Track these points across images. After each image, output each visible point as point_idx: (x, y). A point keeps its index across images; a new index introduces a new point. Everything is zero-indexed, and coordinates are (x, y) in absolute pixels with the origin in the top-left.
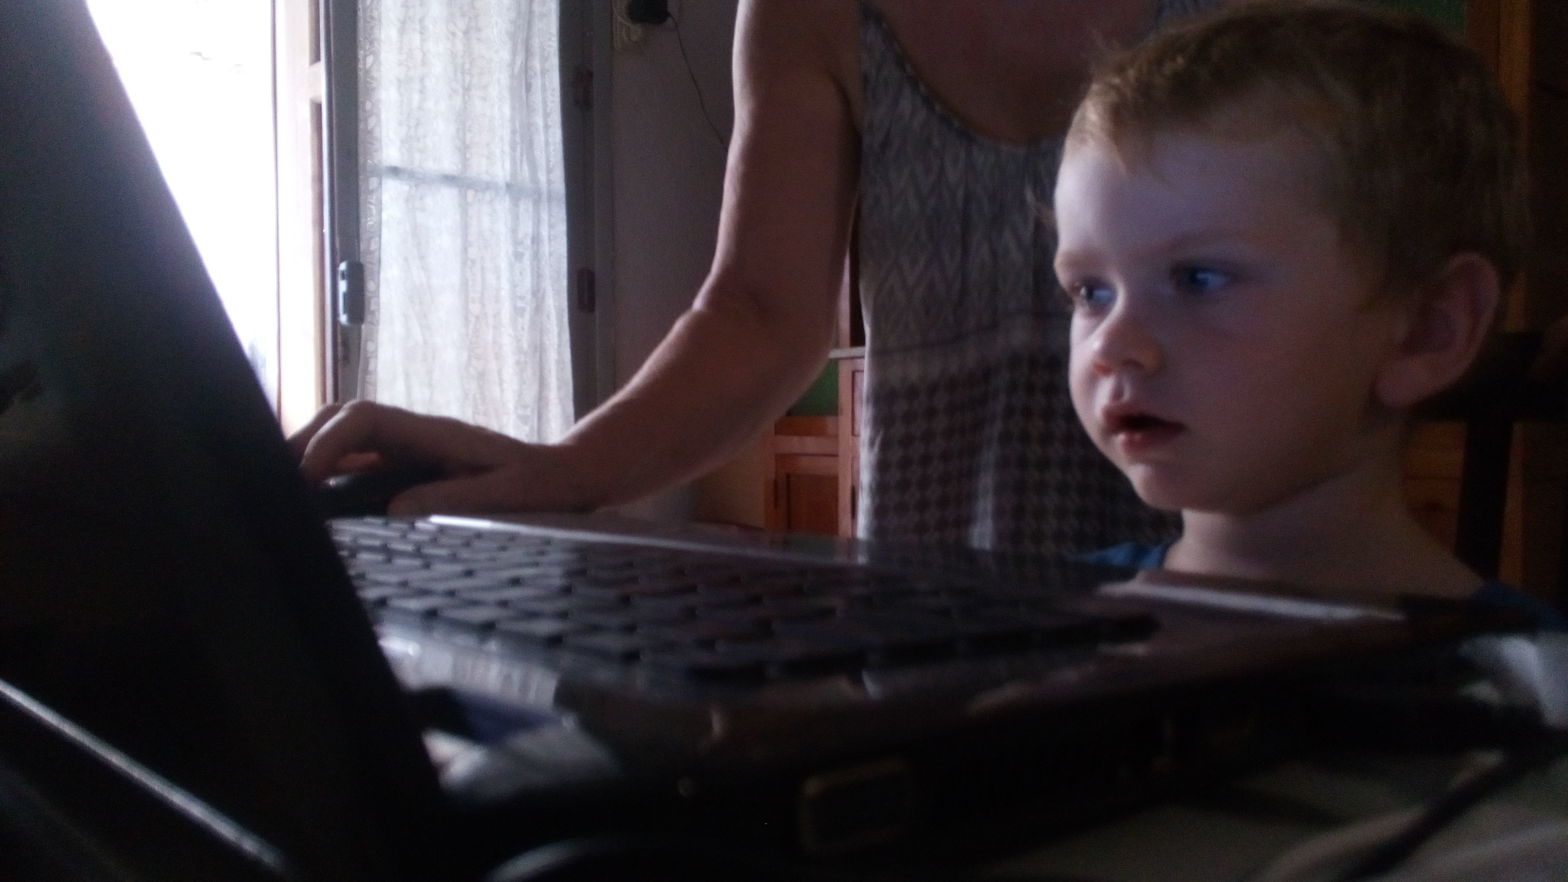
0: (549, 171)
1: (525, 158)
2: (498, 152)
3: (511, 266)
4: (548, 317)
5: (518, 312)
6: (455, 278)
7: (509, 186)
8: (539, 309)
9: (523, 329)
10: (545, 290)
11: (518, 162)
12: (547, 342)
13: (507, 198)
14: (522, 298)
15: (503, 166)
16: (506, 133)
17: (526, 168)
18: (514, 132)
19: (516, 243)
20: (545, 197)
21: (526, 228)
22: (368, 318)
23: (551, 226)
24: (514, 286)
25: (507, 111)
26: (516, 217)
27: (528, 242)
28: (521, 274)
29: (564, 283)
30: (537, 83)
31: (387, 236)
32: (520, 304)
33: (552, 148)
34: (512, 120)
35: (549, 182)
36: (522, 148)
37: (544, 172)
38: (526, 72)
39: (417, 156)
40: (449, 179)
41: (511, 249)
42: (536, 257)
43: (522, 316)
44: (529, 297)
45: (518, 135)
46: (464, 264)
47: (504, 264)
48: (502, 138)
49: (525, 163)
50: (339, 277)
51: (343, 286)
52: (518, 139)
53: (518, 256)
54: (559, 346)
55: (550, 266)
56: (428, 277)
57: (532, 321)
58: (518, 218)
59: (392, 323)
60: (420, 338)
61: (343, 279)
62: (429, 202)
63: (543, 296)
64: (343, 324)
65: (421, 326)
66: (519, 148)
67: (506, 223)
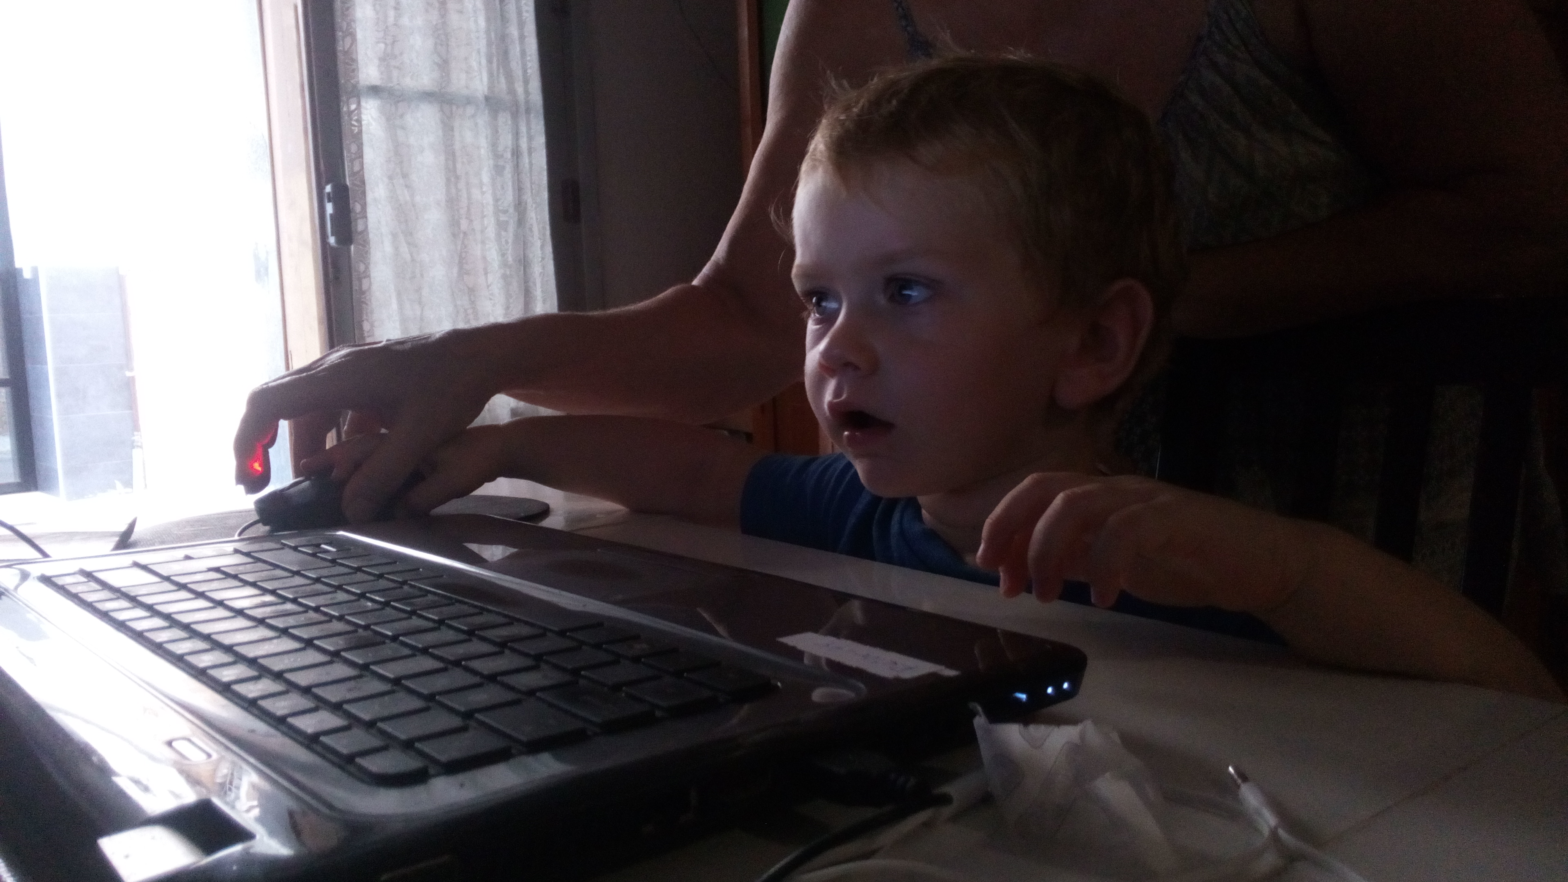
0: (526, 82)
1: (501, 71)
2: (474, 64)
3: (493, 179)
4: (531, 230)
5: (501, 226)
6: (439, 194)
7: (487, 99)
8: (521, 221)
9: (507, 242)
10: (526, 204)
11: (495, 73)
12: (531, 256)
13: (487, 112)
14: (505, 212)
15: (481, 80)
16: (483, 44)
17: (503, 80)
18: (489, 44)
19: (497, 156)
20: (522, 109)
21: (506, 140)
22: (357, 239)
23: (530, 138)
24: (496, 200)
25: (482, 22)
26: (495, 131)
27: (509, 155)
28: (503, 188)
29: (545, 195)
31: (369, 155)
32: (503, 218)
33: (529, 58)
34: (488, 32)
35: (527, 92)
36: (498, 60)
37: (521, 83)
39: (395, 73)
40: (428, 96)
41: (491, 162)
42: (517, 168)
43: (506, 230)
44: (511, 210)
45: (494, 47)
46: (448, 180)
47: (486, 178)
48: (479, 52)
49: (501, 75)
50: (326, 200)
51: (329, 208)
52: (494, 51)
53: (498, 170)
54: (543, 259)
55: (531, 179)
56: (412, 196)
57: (516, 236)
58: (497, 132)
59: (382, 243)
60: (408, 257)
61: (329, 201)
62: (409, 119)
63: (525, 209)
64: (332, 245)
65: (409, 244)
66: (495, 60)
67: (487, 138)
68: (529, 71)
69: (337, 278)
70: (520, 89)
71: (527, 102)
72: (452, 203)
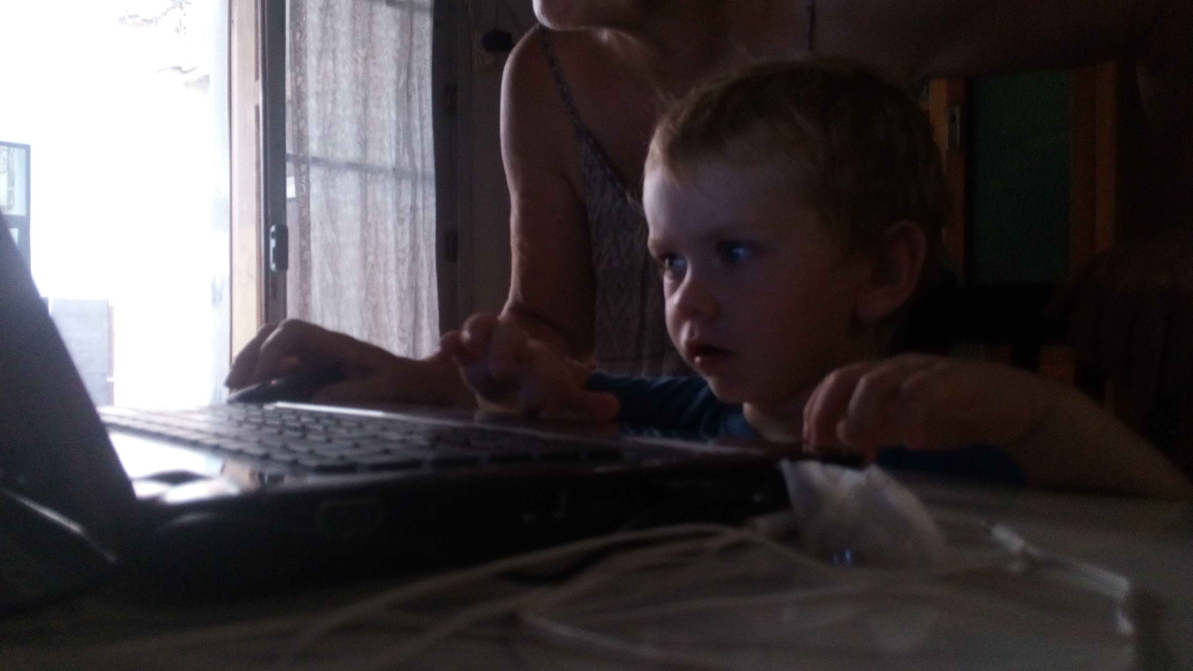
0: (423, 158)
1: (406, 149)
2: (387, 145)
3: (396, 228)
4: (422, 266)
5: (400, 261)
6: (356, 237)
7: (394, 170)
8: (415, 258)
9: (403, 273)
10: (419, 246)
11: (401, 151)
12: (421, 284)
13: (393, 179)
14: (403, 251)
15: (391, 155)
16: (393, 131)
17: (406, 157)
18: (398, 130)
19: (399, 211)
20: (420, 178)
21: (406, 200)
23: (424, 198)
24: (397, 242)
25: (393, 115)
26: (399, 193)
27: (408, 210)
29: (433, 240)
30: (415, 96)
32: (401, 255)
33: (426, 142)
34: (397, 122)
35: (423, 166)
36: (404, 143)
37: (420, 159)
38: (408, 87)
39: (330, 149)
40: (351, 166)
41: (395, 215)
42: (413, 221)
43: (403, 264)
44: (408, 250)
45: (401, 133)
46: (362, 227)
47: (390, 225)
48: (390, 135)
49: (406, 153)
50: (271, 237)
51: (273, 243)
52: (401, 136)
53: (400, 221)
54: (430, 286)
55: (424, 228)
56: (338, 236)
57: (410, 268)
58: (400, 193)
60: (331, 281)
61: (273, 238)
62: (338, 181)
63: (419, 249)
64: (272, 270)
66: (402, 142)
67: (392, 197)
68: (426, 151)
70: (419, 164)
71: (423, 173)
72: (364, 243)
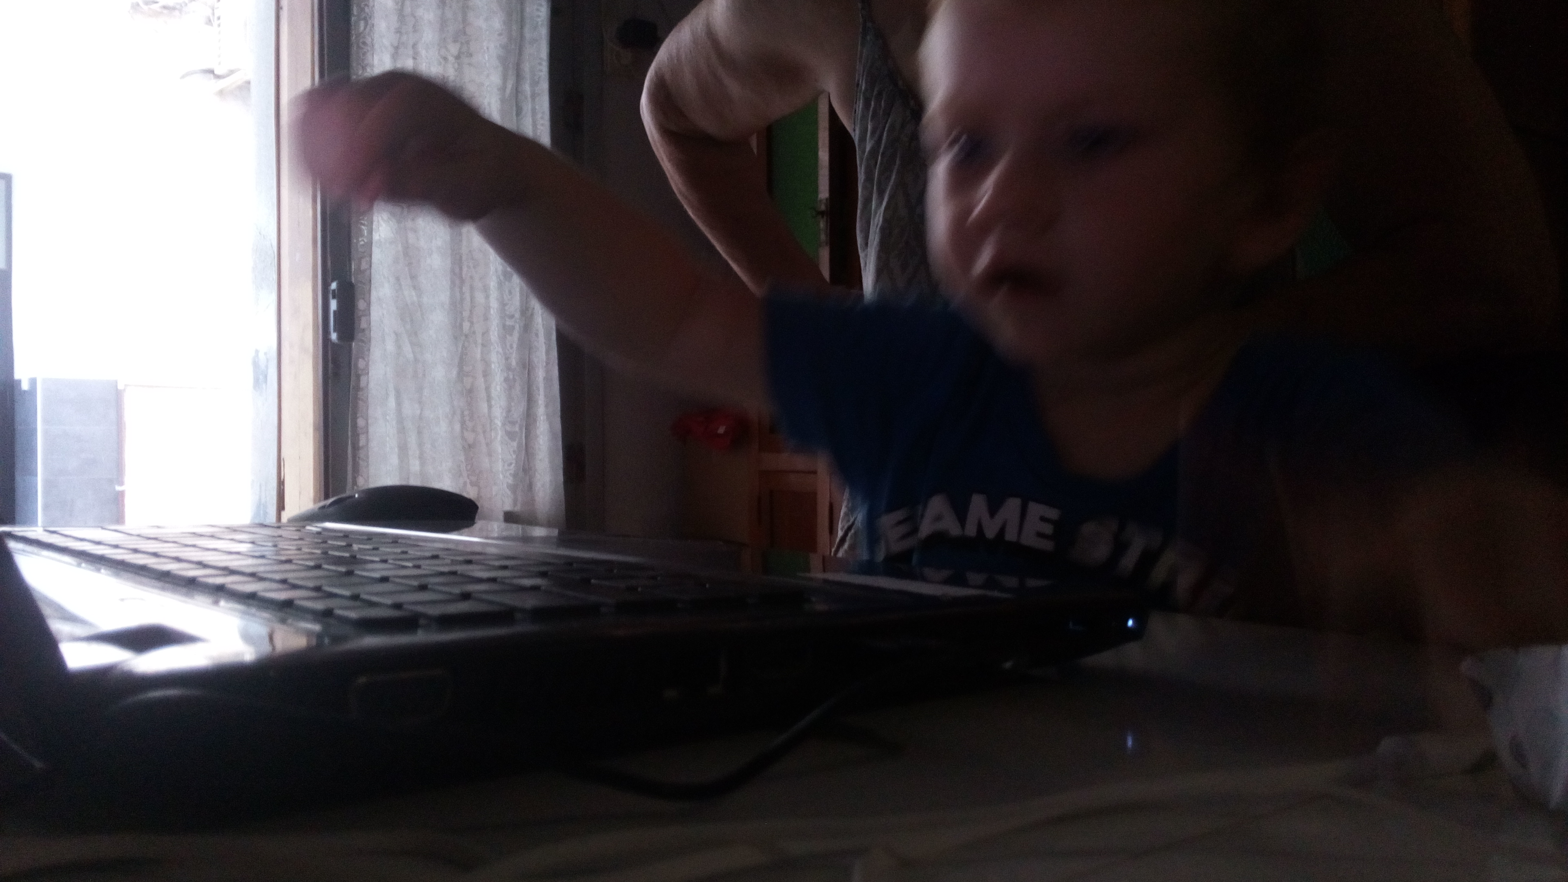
3: (500, 285)
4: (537, 335)
5: (507, 330)
6: (444, 297)
9: (511, 347)
12: (536, 360)
22: (359, 336)
24: (503, 305)
28: (510, 293)
31: (377, 255)
32: (509, 322)
38: (517, 95)
43: (511, 335)
44: (517, 315)
46: (453, 283)
47: (493, 284)
50: (331, 296)
51: (333, 305)
54: (547, 364)
56: (419, 296)
57: (521, 341)
59: (384, 341)
60: (410, 356)
61: (334, 297)
63: (532, 315)
64: (333, 341)
65: (412, 344)
69: (336, 374)
72: (455, 305)
